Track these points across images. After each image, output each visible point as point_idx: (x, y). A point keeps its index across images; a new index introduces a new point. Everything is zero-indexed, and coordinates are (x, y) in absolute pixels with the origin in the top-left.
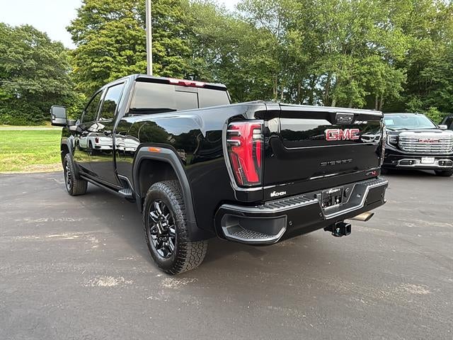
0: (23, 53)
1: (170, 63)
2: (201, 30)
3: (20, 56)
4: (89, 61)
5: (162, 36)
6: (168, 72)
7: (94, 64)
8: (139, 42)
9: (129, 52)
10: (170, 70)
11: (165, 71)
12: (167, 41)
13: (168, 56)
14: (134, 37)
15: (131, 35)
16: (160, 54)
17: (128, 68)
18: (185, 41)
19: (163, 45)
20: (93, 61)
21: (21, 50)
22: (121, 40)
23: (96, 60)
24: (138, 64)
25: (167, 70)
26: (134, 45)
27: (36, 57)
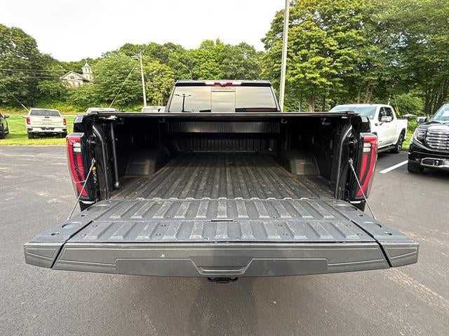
0: (237, 64)
1: (341, 56)
2: (380, 16)
3: (235, 66)
4: (272, 63)
5: (337, 31)
6: (338, 64)
7: (275, 65)
8: (313, 41)
9: (304, 51)
10: (340, 62)
11: (335, 64)
12: (341, 35)
13: (340, 49)
14: (310, 38)
15: (307, 36)
16: (333, 48)
17: (301, 65)
18: (360, 31)
19: (336, 39)
20: (275, 63)
21: (236, 61)
22: (299, 42)
23: (277, 61)
24: (310, 60)
25: (337, 62)
26: (309, 44)
27: (245, 65)
